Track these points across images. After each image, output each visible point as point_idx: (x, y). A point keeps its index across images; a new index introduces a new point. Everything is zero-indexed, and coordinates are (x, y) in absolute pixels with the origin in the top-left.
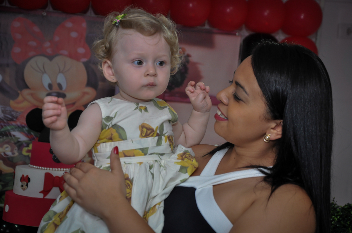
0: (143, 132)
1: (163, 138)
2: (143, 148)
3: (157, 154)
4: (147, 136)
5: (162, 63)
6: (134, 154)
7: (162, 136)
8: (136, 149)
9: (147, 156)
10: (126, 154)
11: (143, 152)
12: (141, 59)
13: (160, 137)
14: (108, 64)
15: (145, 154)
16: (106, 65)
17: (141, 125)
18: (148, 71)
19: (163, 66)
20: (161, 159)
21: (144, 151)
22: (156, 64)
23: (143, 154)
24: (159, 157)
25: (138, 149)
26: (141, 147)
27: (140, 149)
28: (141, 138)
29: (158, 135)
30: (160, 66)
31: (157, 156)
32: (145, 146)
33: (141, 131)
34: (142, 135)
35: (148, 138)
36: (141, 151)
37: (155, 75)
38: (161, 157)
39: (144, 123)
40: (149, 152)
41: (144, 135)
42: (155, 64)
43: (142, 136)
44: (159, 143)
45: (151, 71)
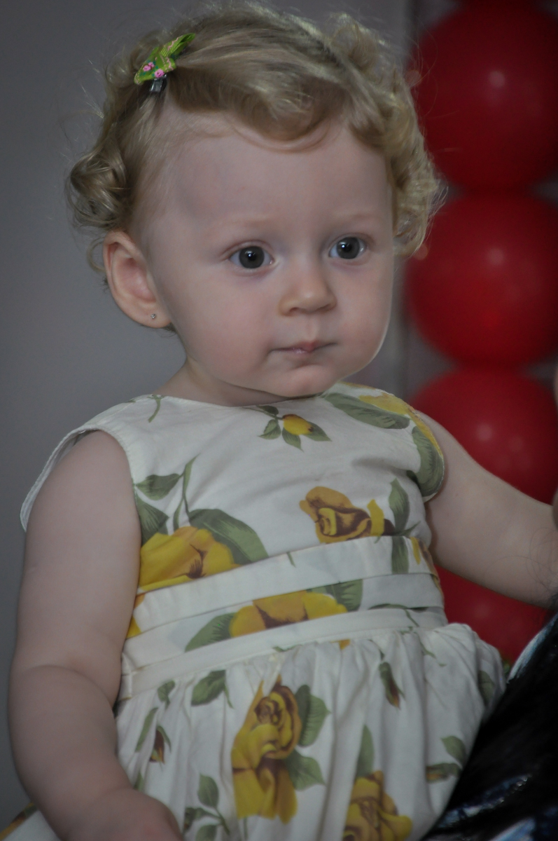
0: (326, 523)
1: (407, 544)
2: (340, 583)
4: (343, 532)
5: (350, 248)
6: (305, 610)
7: (404, 537)
8: (309, 590)
10: (273, 613)
11: (340, 601)
12: (263, 242)
13: (397, 538)
14: (127, 251)
15: (352, 607)
16: (120, 255)
17: (308, 499)
18: (293, 292)
19: (359, 257)
20: (417, 625)
21: (345, 597)
22: (330, 255)
23: (341, 607)
24: (408, 615)
25: (318, 589)
26: (332, 581)
27: (329, 589)
28: (328, 543)
29: (389, 530)
30: (346, 260)
31: (401, 613)
32: (346, 576)
33: (316, 518)
34: (325, 532)
35: (356, 541)
36: (331, 599)
37: (325, 308)
38: (415, 618)
39: (317, 489)
40: (368, 598)
41: (333, 531)
42: (325, 256)
43: (328, 535)
44: (398, 563)
45: (309, 294)
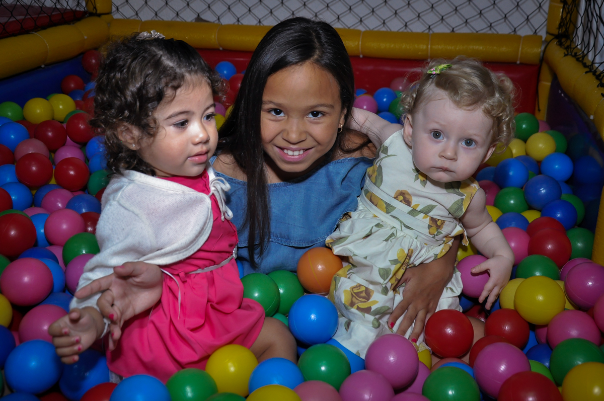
3: (401, 222)
4: (401, 201)
9: (388, 216)
11: (386, 208)
15: (387, 212)
18: (444, 151)
21: (388, 208)
22: (462, 143)
24: (401, 227)
27: (386, 203)
30: (467, 147)
31: (399, 223)
37: (454, 159)
38: (404, 228)
40: (393, 213)
42: (460, 143)
45: (449, 154)
